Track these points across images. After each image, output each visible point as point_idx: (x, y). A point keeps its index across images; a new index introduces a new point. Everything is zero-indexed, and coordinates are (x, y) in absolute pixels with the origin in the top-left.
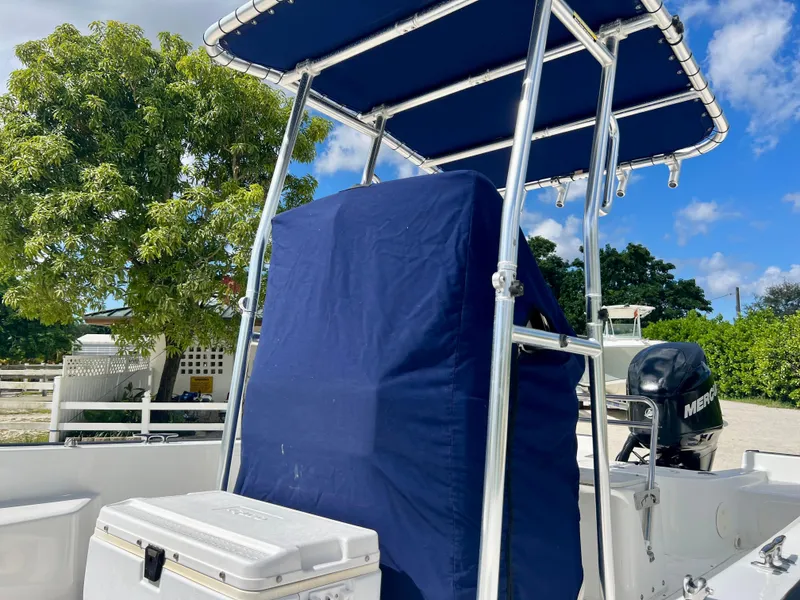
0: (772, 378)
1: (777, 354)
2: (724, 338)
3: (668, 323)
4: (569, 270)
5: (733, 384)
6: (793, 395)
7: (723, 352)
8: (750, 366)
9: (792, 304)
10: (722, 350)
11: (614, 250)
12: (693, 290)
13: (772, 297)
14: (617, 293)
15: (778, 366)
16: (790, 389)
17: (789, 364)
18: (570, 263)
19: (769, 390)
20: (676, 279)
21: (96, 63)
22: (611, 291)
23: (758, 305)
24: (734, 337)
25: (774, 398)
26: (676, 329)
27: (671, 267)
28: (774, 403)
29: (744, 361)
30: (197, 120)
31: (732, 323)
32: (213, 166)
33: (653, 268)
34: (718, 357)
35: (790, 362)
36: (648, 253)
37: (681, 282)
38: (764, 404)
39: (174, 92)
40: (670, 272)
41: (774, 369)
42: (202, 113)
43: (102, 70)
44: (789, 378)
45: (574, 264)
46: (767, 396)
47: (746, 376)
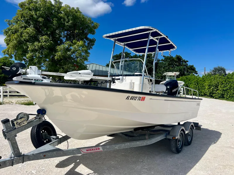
0: (209, 91)
1: (210, 85)
2: (198, 81)
3: (185, 77)
4: (160, 62)
5: (200, 93)
6: (213, 95)
7: (198, 85)
8: (204, 88)
9: (220, 72)
10: (197, 84)
11: (172, 57)
12: (193, 68)
13: (215, 70)
14: (172, 68)
15: (210, 88)
16: (213, 94)
17: (213, 88)
18: (160, 60)
19: (208, 94)
20: (188, 65)
21: (40, 9)
22: (171, 68)
23: (211, 72)
24: (201, 80)
25: (209, 96)
26: (187, 78)
27: (187, 61)
28: (209, 97)
29: (203, 87)
30: (66, 24)
31: (201, 77)
32: (67, 34)
33: (182, 62)
34: (197, 86)
35: (213, 87)
36: (181, 58)
37: (190, 66)
38: (207, 98)
39: (60, 16)
40: (187, 63)
41: (209, 89)
42: (67, 22)
43: (42, 11)
44: (213, 91)
45: (161, 60)
46: (208, 96)
47: (203, 91)
